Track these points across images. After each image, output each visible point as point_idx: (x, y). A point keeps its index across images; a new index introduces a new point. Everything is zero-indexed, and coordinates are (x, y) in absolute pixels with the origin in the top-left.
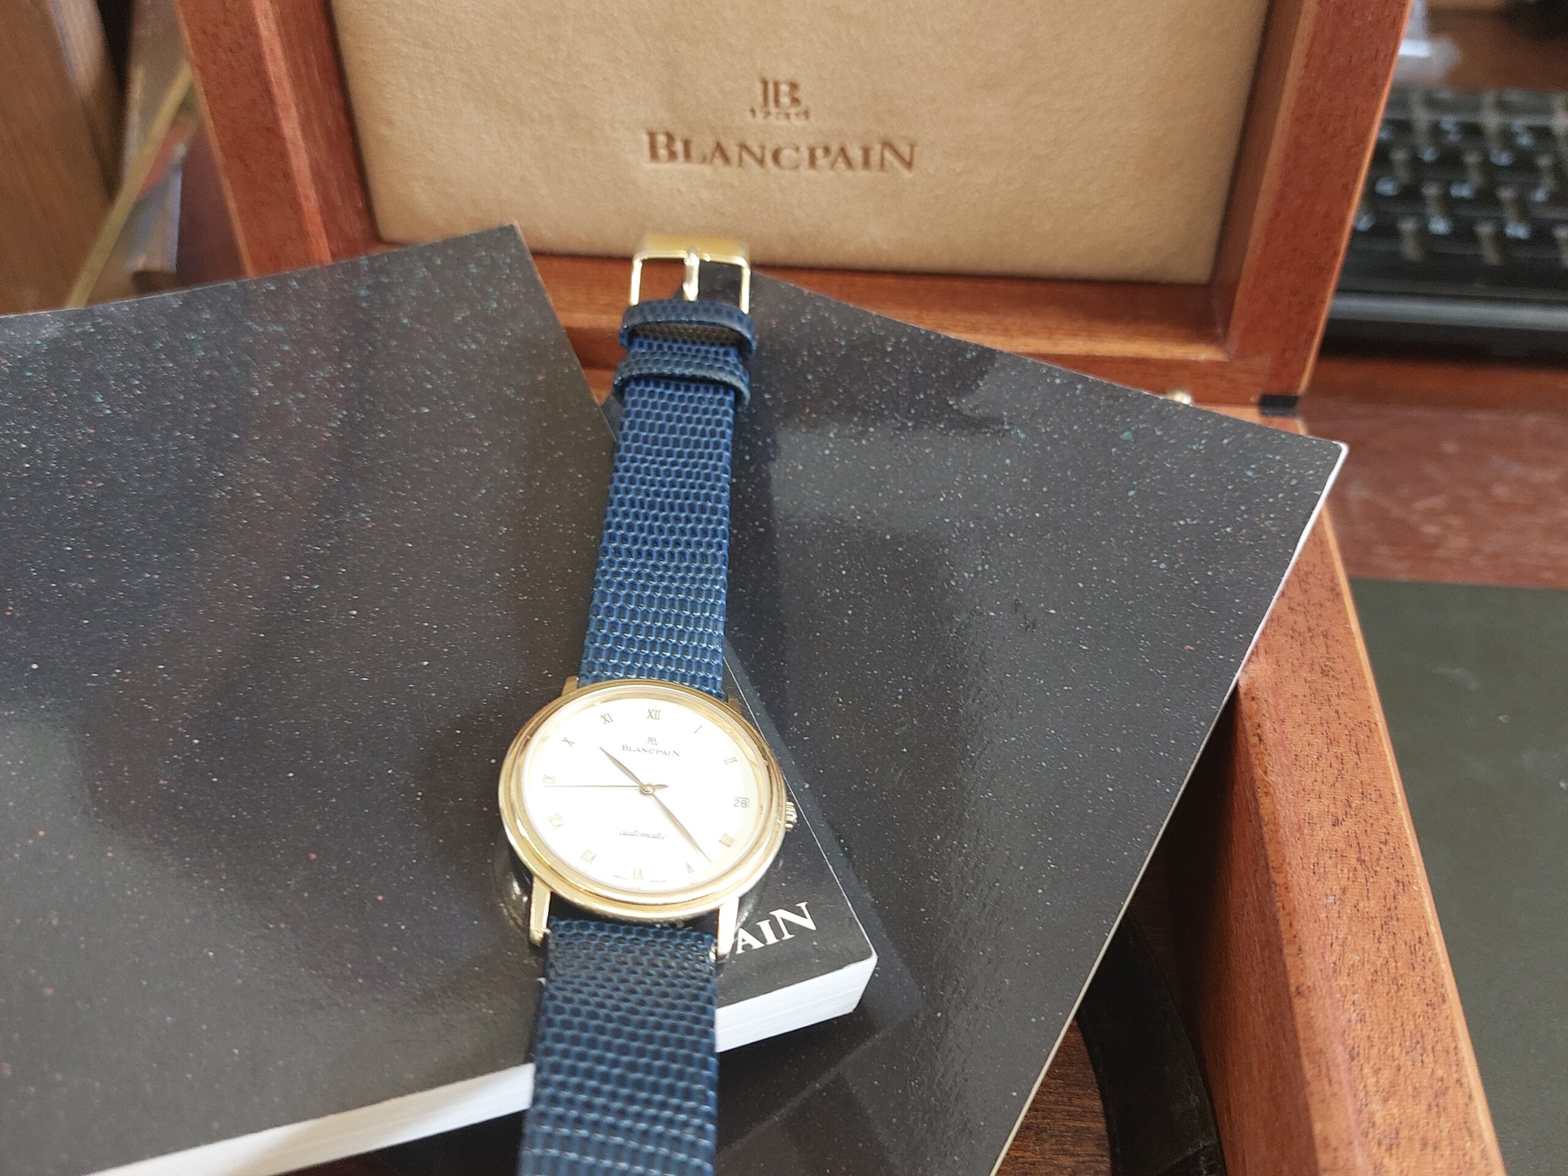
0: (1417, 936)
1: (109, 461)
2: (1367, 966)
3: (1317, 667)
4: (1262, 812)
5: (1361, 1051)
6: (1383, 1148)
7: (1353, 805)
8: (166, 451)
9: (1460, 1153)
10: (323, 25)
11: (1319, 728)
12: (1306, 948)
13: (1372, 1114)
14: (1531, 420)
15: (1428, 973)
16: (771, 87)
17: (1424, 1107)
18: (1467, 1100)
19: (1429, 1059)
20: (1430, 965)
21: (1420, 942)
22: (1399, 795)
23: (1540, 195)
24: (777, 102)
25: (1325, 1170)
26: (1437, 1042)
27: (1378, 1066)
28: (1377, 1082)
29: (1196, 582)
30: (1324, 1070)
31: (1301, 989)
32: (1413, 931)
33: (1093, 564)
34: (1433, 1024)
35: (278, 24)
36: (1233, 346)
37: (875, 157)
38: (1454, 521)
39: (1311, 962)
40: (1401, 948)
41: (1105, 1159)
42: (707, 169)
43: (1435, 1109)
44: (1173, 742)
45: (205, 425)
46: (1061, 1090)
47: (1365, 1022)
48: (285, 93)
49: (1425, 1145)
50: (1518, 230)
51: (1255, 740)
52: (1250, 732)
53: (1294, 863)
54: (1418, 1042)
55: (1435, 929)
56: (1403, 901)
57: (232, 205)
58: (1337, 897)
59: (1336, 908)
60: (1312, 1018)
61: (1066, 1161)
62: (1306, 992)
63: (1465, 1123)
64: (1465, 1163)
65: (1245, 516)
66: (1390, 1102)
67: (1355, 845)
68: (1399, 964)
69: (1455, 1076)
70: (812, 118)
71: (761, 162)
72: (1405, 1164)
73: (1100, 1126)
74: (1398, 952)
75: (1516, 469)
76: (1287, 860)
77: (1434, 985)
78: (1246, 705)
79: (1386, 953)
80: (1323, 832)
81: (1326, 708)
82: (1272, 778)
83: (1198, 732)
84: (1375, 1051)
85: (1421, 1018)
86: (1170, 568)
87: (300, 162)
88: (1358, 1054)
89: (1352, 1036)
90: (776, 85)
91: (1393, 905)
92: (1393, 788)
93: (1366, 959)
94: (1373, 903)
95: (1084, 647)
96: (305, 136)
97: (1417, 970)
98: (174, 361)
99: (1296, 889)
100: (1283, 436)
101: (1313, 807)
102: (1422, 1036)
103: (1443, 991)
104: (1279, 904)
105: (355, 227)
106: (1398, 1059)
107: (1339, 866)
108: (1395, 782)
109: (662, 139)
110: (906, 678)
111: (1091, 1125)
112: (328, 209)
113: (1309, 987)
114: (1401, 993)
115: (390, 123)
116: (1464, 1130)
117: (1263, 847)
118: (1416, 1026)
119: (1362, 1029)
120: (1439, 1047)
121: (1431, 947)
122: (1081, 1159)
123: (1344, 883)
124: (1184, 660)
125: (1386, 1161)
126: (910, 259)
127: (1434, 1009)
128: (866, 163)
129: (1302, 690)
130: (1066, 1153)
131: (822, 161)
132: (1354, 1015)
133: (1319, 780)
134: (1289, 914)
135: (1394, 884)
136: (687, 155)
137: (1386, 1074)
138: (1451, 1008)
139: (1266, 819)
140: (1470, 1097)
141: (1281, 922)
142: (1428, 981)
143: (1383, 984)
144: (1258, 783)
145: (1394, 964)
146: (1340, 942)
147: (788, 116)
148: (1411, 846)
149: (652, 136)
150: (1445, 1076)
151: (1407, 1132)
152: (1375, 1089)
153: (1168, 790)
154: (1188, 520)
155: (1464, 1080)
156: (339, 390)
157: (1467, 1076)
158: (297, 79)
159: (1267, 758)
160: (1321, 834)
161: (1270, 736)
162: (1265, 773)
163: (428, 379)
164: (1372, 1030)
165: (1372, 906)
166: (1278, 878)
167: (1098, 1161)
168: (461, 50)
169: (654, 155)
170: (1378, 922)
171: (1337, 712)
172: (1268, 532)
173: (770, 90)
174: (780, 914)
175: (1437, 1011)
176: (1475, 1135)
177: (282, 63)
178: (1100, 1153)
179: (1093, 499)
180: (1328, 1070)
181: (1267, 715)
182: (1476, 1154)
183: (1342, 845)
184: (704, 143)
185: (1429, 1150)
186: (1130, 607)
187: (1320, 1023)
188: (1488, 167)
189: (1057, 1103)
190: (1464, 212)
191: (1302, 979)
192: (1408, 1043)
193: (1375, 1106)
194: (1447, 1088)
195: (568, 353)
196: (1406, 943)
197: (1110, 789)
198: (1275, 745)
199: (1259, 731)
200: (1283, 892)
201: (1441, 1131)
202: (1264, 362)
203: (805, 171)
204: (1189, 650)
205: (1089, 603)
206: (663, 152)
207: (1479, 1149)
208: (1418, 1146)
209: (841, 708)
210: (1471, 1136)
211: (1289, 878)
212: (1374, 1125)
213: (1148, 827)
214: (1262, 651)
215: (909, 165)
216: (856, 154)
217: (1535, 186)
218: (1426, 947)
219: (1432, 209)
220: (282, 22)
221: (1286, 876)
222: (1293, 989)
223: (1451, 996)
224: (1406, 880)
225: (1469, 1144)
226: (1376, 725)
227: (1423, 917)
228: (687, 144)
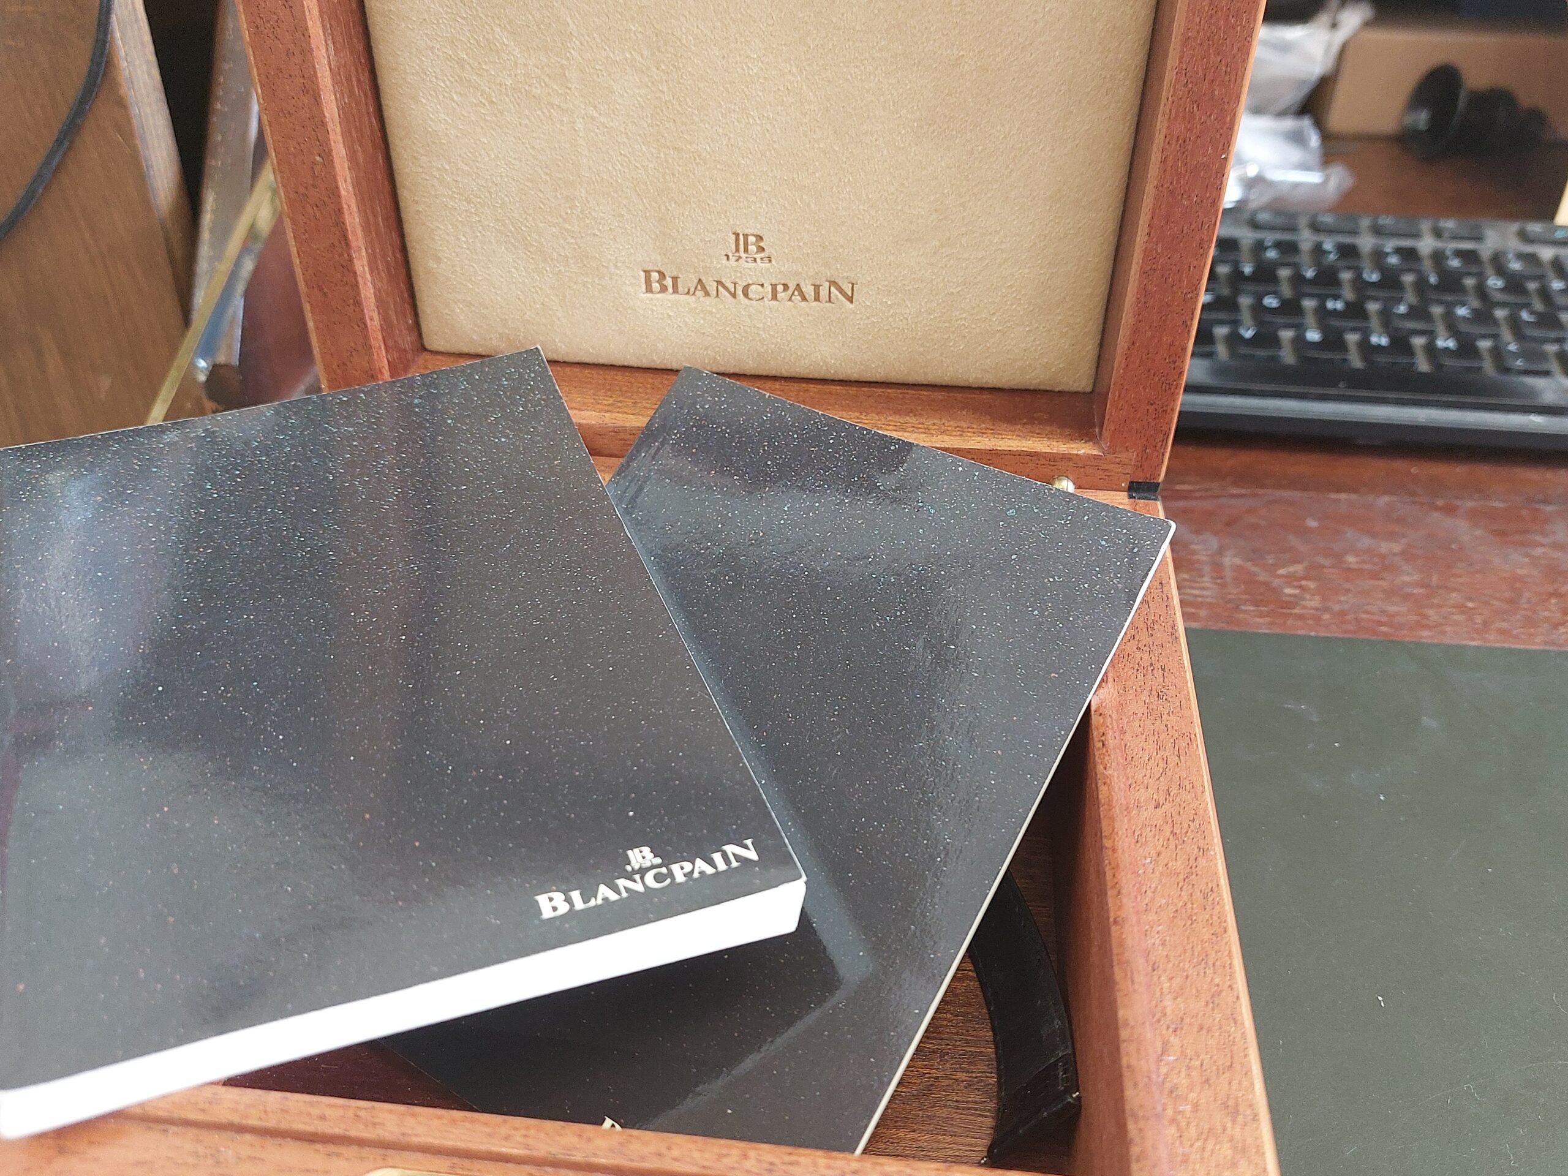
0: (1210, 887)
1: (216, 533)
2: (1171, 907)
3: (1154, 692)
4: (1100, 797)
5: (1161, 965)
6: (1171, 1030)
7: (1172, 794)
8: (260, 524)
9: (1227, 1035)
10: (386, 183)
11: (1152, 738)
12: (1124, 891)
13: (1165, 1008)
14: (1383, 500)
15: (1215, 912)
16: (741, 237)
17: (1203, 1003)
18: (1235, 1000)
19: (1209, 971)
20: (1218, 907)
21: (1212, 890)
22: (1206, 787)
23: (1402, 309)
24: (746, 251)
25: (1124, 1041)
26: (1217, 960)
27: (1171, 976)
28: (1171, 986)
29: (1061, 625)
30: (1129, 974)
31: (1118, 919)
32: (1207, 883)
33: (983, 610)
34: (1216, 948)
35: (353, 187)
36: (1105, 444)
37: (824, 293)
38: (1312, 585)
39: (1128, 902)
40: (1198, 895)
41: (993, 1075)
42: (691, 299)
43: (1211, 1005)
44: (1040, 746)
45: (290, 503)
46: (961, 1024)
47: (1165, 945)
48: (358, 239)
49: (1201, 1028)
50: (1380, 339)
51: (1099, 745)
52: (1096, 739)
53: (1120, 833)
54: (1203, 960)
55: (1224, 882)
56: (1202, 862)
57: (311, 324)
58: (1153, 859)
59: (1152, 866)
60: (1123, 939)
61: (961, 1076)
62: (1121, 922)
63: (1232, 1014)
64: (1229, 1041)
65: (1099, 575)
66: (1178, 999)
67: (1170, 822)
68: (1195, 906)
69: (1229, 983)
70: (773, 262)
71: (734, 295)
72: (1185, 1041)
73: (990, 1051)
74: (1194, 897)
75: (1366, 542)
76: (1116, 830)
77: (1219, 921)
78: (1095, 719)
79: (1185, 898)
80: (1148, 812)
81: (1158, 723)
82: (1109, 772)
83: (1059, 739)
84: (1170, 965)
85: (1207, 944)
86: (1041, 614)
87: (368, 292)
88: (1158, 967)
89: (1155, 954)
90: (746, 236)
91: (1194, 865)
92: (1203, 782)
93: (1170, 902)
94: (1179, 863)
95: (976, 675)
96: (371, 271)
97: (1207, 910)
98: (267, 455)
99: (1120, 851)
100: (1129, 514)
101: (1142, 795)
102: (1207, 955)
103: (1225, 924)
104: (1107, 862)
105: (407, 340)
106: (1187, 970)
107: (1157, 837)
108: (1205, 777)
109: (655, 276)
110: (841, 698)
111: (983, 1050)
112: (387, 328)
113: (1123, 918)
114: (1193, 926)
115: (438, 260)
116: (1231, 1019)
117: (1100, 823)
118: (1203, 948)
119: (1162, 950)
120: (1218, 963)
121: (1220, 895)
122: (974, 1075)
123: (1159, 848)
124: (1050, 684)
125: (1172, 1039)
126: (854, 373)
127: (1217, 937)
128: (817, 298)
129: (1141, 709)
130: (963, 1071)
131: (781, 295)
132: (1158, 940)
133: (1148, 776)
134: (1113, 868)
135: (1196, 851)
136: (675, 290)
137: (1178, 981)
138: (1230, 936)
139: (1103, 801)
140: (1238, 998)
141: (1107, 874)
142: (1215, 918)
143: (1181, 919)
144: (1098, 776)
145: (1191, 906)
146: (1152, 890)
147: (755, 260)
148: (1212, 823)
149: (647, 273)
150: (1221, 983)
151: (1189, 1020)
152: (1168, 990)
153: (1036, 783)
154: (1056, 578)
155: (1235, 986)
156: (396, 474)
157: (1236, 983)
158: (367, 228)
159: (1107, 758)
160: (1145, 814)
161: (1111, 741)
162: (1105, 768)
163: (466, 465)
164: (1170, 950)
165: (1178, 865)
166: (1107, 843)
167: (987, 1077)
168: (497, 205)
169: (649, 289)
170: (1181, 877)
171: (1166, 726)
172: (1116, 589)
173: (740, 241)
174: (730, 849)
175: (1219, 939)
176: (1239, 1022)
177: (356, 215)
178: (990, 1070)
179: (985, 560)
180: (1132, 974)
181: (1110, 727)
182: (1238, 1035)
183: (1160, 822)
184: (688, 281)
185: (1204, 1032)
186: (1011, 644)
187: (1129, 942)
188: (1359, 284)
189: (957, 1034)
190: (1336, 323)
191: (1118, 913)
192: (1195, 960)
193: (1168, 1002)
194: (1221, 991)
195: (580, 444)
196: (1201, 891)
197: (993, 782)
198: (1114, 749)
199: (1103, 738)
200: (1110, 853)
201: (1214, 1020)
202: (1130, 457)
203: (768, 303)
204: (1054, 677)
205: (980, 640)
206: (656, 286)
207: (1240, 1032)
208: (1195, 1029)
209: (791, 722)
210: (1235, 1023)
211: (1116, 843)
212: (1165, 1014)
213: (1020, 810)
214: (1111, 680)
215: (851, 299)
216: (809, 291)
217: (1400, 300)
218: (1215, 895)
219: (1310, 319)
220: (357, 184)
221: (1114, 841)
222: (1111, 920)
223: (1231, 929)
224: (1206, 847)
225: (1233, 1028)
226: (1195, 735)
227: (1216, 873)
228: (675, 279)
